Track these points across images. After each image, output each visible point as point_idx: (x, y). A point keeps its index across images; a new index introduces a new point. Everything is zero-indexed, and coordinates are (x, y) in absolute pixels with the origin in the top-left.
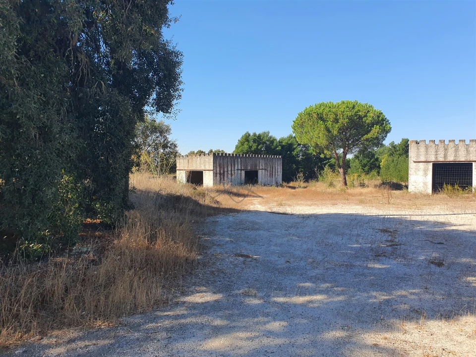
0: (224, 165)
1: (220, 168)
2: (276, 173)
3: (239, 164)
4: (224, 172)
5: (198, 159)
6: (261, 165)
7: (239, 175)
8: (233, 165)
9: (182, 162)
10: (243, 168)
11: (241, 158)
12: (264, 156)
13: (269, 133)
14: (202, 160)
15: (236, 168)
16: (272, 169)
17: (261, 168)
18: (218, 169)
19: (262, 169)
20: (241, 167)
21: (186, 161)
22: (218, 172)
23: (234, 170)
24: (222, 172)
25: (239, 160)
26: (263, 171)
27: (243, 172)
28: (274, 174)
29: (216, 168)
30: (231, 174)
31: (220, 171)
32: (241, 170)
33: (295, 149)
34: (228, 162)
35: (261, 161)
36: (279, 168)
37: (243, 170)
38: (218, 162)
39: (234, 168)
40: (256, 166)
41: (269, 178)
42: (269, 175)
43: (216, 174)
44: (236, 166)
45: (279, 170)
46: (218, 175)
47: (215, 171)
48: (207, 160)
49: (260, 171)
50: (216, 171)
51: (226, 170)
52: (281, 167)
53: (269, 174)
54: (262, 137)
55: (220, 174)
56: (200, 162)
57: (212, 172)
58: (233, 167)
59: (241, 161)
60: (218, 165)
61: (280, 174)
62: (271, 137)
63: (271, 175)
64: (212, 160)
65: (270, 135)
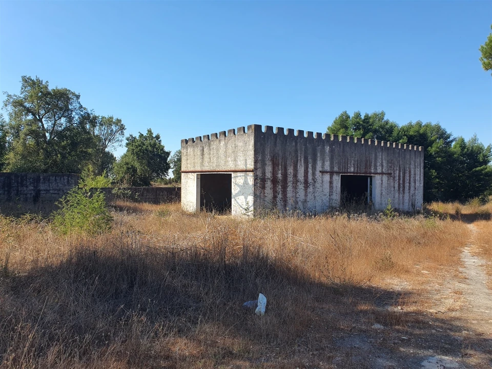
0: (285, 159)
1: (275, 165)
2: (412, 184)
3: (328, 158)
4: (285, 176)
5: (222, 143)
6: (381, 163)
7: (327, 186)
8: (310, 161)
9: (192, 153)
10: (336, 169)
11: (332, 144)
12: (391, 144)
13: (383, 114)
14: (229, 146)
15: (319, 168)
16: (404, 173)
17: (379, 171)
18: (269, 169)
19: (382, 173)
20: (332, 166)
21: (198, 152)
22: (269, 175)
23: (314, 174)
24: (280, 176)
25: (327, 149)
26: (385, 178)
27: (337, 180)
28: (407, 185)
29: (264, 164)
30: (306, 182)
31: (274, 173)
32: (332, 173)
33: (433, 142)
34: (296, 151)
35: (379, 155)
36: (418, 172)
37: (338, 173)
38: (268, 151)
39: (314, 168)
40: (368, 165)
41: (397, 195)
42: (397, 188)
43: (264, 180)
44: (319, 164)
45: (417, 178)
46: (269, 184)
47: (259, 173)
48: (240, 144)
49: (378, 177)
50: (264, 173)
51: (290, 170)
52: (422, 170)
53: (396, 186)
54: (371, 120)
55: (275, 181)
56: (226, 152)
57: (251, 174)
58: (310, 166)
59: (332, 151)
60: (268, 157)
61: (420, 185)
62: (387, 123)
63: (402, 188)
64: (252, 142)
65: (385, 119)
